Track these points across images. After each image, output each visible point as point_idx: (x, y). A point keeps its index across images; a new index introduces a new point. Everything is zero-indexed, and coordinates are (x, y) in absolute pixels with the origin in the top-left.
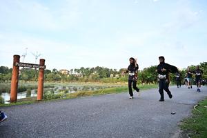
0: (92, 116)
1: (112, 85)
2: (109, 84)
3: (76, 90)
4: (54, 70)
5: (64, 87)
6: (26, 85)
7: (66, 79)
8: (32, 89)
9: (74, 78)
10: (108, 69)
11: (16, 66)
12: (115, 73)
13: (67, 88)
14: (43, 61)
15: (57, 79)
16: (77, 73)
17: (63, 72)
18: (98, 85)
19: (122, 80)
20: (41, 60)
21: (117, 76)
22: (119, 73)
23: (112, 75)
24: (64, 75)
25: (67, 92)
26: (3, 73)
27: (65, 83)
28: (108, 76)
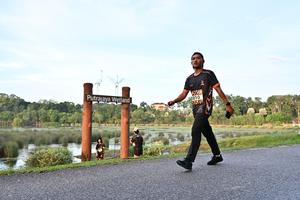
0: (232, 193)
1: (252, 129)
2: (245, 128)
3: (182, 139)
4: (143, 104)
5: (161, 134)
6: (100, 131)
7: (163, 119)
8: (109, 137)
9: (177, 118)
10: (242, 99)
11: (88, 102)
12: (258, 105)
13: (166, 136)
14: (126, 90)
15: (149, 120)
16: (182, 108)
17: (157, 107)
18: (223, 130)
19: (273, 120)
20: (124, 89)
21: (263, 110)
22: (266, 105)
23: (251, 110)
24: (159, 112)
25: (166, 143)
26: (67, 112)
27: (163, 126)
28: (243, 111)
